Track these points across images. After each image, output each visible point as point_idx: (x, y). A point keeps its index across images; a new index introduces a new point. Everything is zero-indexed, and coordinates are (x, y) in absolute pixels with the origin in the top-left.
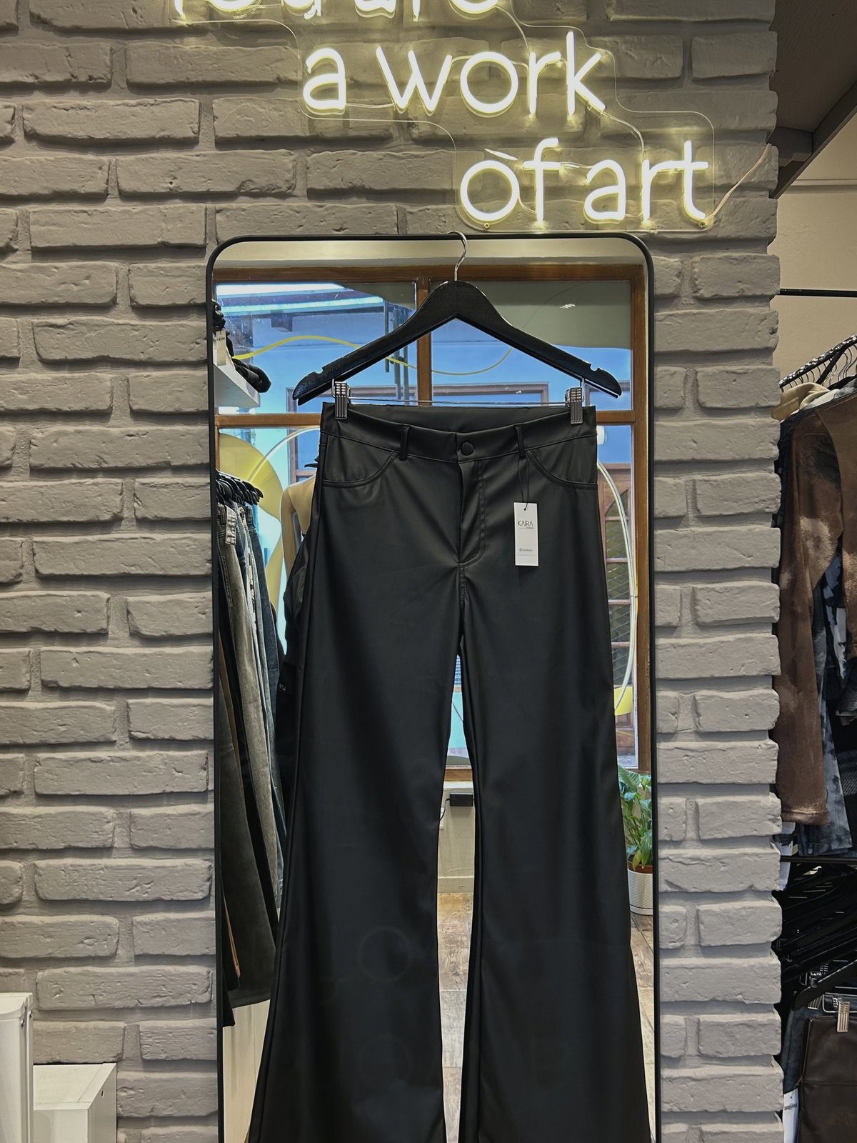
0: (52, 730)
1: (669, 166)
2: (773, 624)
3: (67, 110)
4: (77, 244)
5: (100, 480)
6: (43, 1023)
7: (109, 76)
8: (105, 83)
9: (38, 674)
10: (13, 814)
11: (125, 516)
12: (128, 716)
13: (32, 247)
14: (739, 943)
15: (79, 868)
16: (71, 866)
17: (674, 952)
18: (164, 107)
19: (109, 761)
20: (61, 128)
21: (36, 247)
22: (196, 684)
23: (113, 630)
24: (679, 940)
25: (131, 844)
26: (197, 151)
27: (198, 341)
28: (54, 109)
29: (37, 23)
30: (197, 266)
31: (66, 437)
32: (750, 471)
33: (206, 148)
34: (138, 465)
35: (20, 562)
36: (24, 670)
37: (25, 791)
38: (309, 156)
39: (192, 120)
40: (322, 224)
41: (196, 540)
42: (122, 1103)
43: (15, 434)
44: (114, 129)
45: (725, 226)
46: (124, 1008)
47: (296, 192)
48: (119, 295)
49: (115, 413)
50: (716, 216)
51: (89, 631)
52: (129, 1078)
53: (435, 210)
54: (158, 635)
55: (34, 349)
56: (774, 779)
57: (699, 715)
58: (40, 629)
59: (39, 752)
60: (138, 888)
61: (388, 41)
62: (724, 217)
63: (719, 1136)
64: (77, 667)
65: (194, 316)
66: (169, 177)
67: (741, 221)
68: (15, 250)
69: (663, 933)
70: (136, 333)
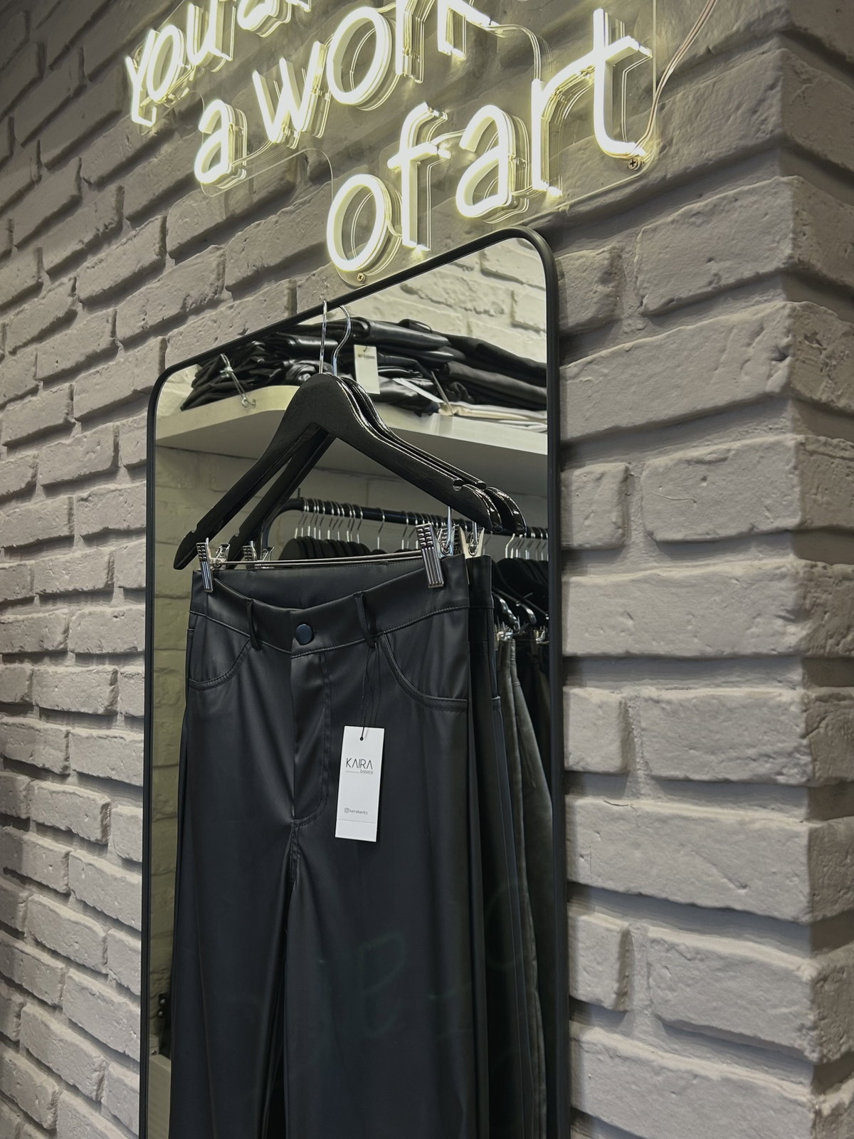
7: (116, 219)
8: (117, 228)
10: (51, 1028)
11: (118, 709)
18: (141, 235)
19: (98, 997)
20: (91, 288)
21: (77, 418)
25: (112, 1108)
28: (88, 270)
29: (89, 186)
34: (119, 651)
35: (64, 754)
39: (155, 242)
40: (229, 329)
43: (68, 615)
44: (115, 275)
45: (678, 152)
47: (222, 295)
49: (116, 590)
51: (93, 839)
53: (317, 276)
58: (71, 829)
64: (84, 881)
66: (142, 314)
68: (74, 424)
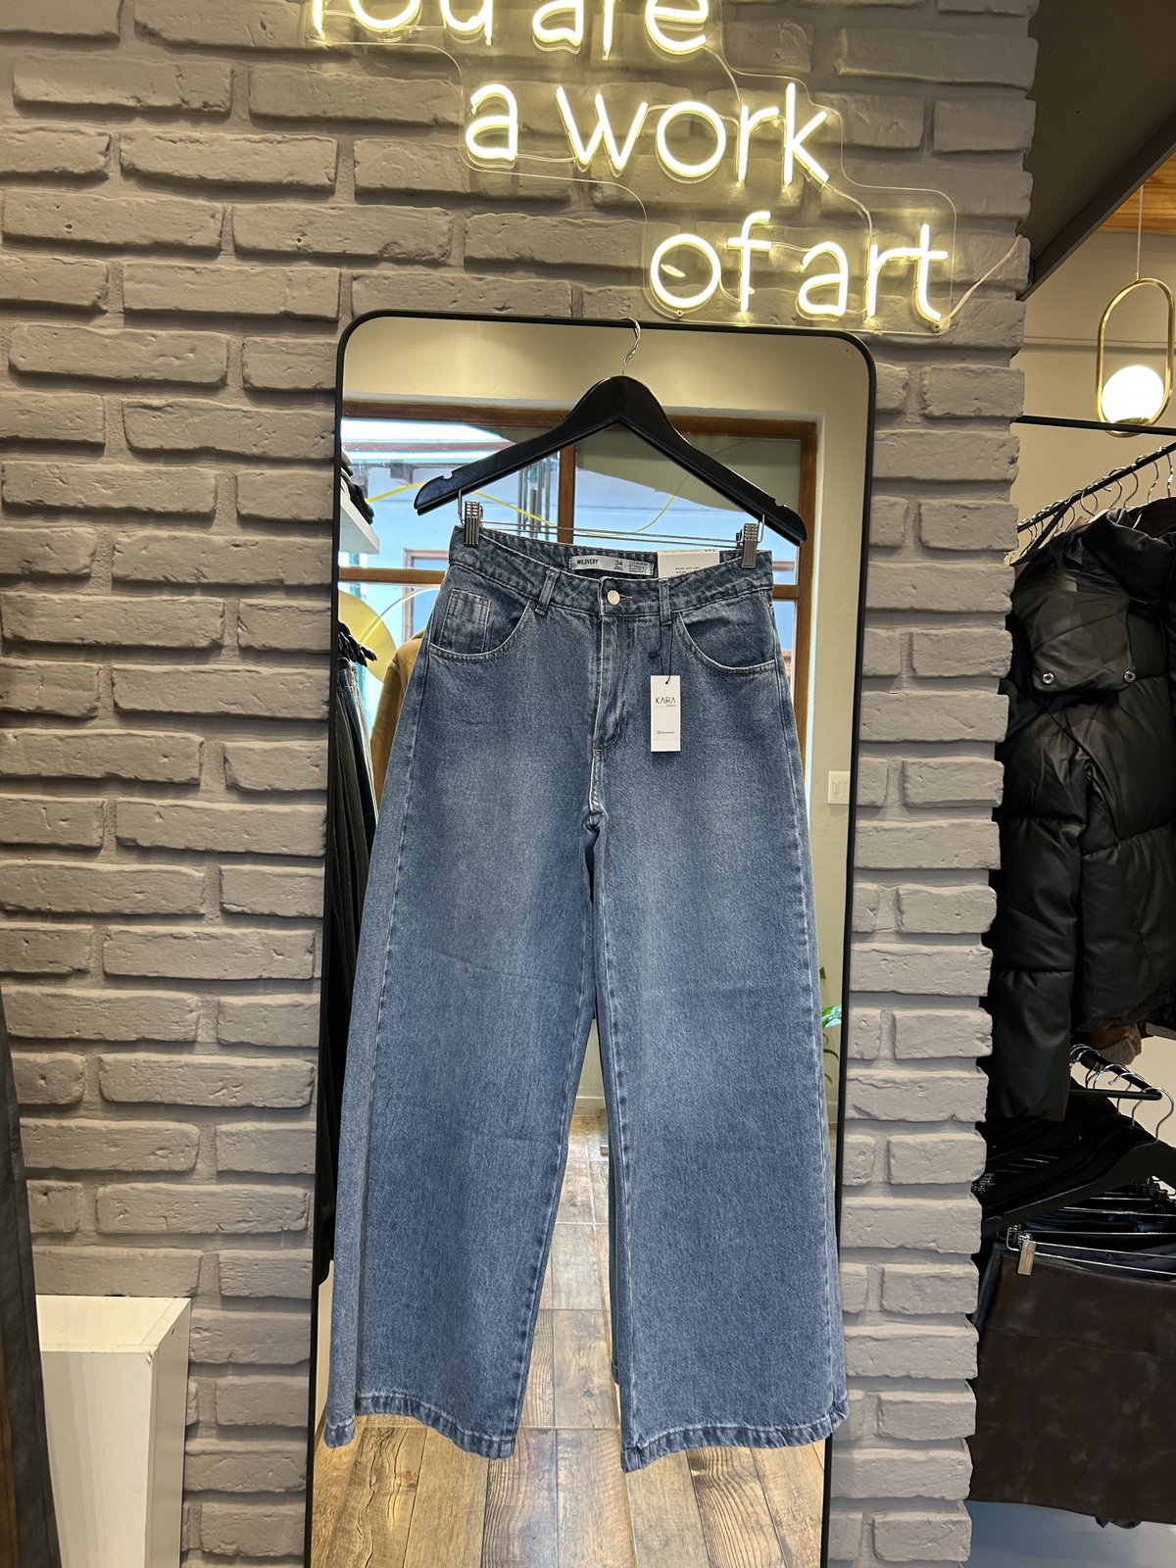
0: (126, 898)
1: (901, 253)
2: (994, 809)
3: (175, 142)
4: (183, 308)
5: (197, 598)
6: (103, 1249)
7: (228, 104)
8: (222, 113)
9: (113, 830)
10: (76, 997)
11: (226, 643)
12: (220, 885)
13: (125, 309)
14: (935, 1182)
15: (153, 1065)
16: (145, 1062)
17: (859, 1189)
18: (294, 145)
19: (195, 938)
20: (165, 164)
21: (130, 309)
22: (304, 849)
23: (206, 780)
24: (866, 1176)
25: (218, 1039)
26: (333, 203)
27: (324, 434)
28: (158, 140)
29: (141, 34)
30: (326, 343)
31: (158, 544)
32: (977, 626)
33: (344, 200)
34: (244, 581)
35: (95, 693)
36: (96, 824)
37: (91, 969)
38: (468, 218)
39: (326, 164)
40: (480, 300)
41: (311, 677)
42: (194, 1346)
43: (96, 536)
44: (232, 169)
45: (961, 332)
46: (201, 1234)
47: (451, 261)
48: (230, 375)
49: (219, 517)
50: (952, 318)
51: (176, 780)
52: (204, 1317)
53: (617, 292)
54: (261, 789)
55: (123, 434)
56: (986, 991)
57: (901, 912)
58: (117, 775)
59: (109, 924)
60: (224, 1091)
61: (572, 82)
62: (962, 320)
63: (901, 1406)
64: (160, 825)
65: (320, 405)
66: (297, 233)
67: (981, 327)
68: (104, 312)
69: (847, 1167)
70: (250, 421)
